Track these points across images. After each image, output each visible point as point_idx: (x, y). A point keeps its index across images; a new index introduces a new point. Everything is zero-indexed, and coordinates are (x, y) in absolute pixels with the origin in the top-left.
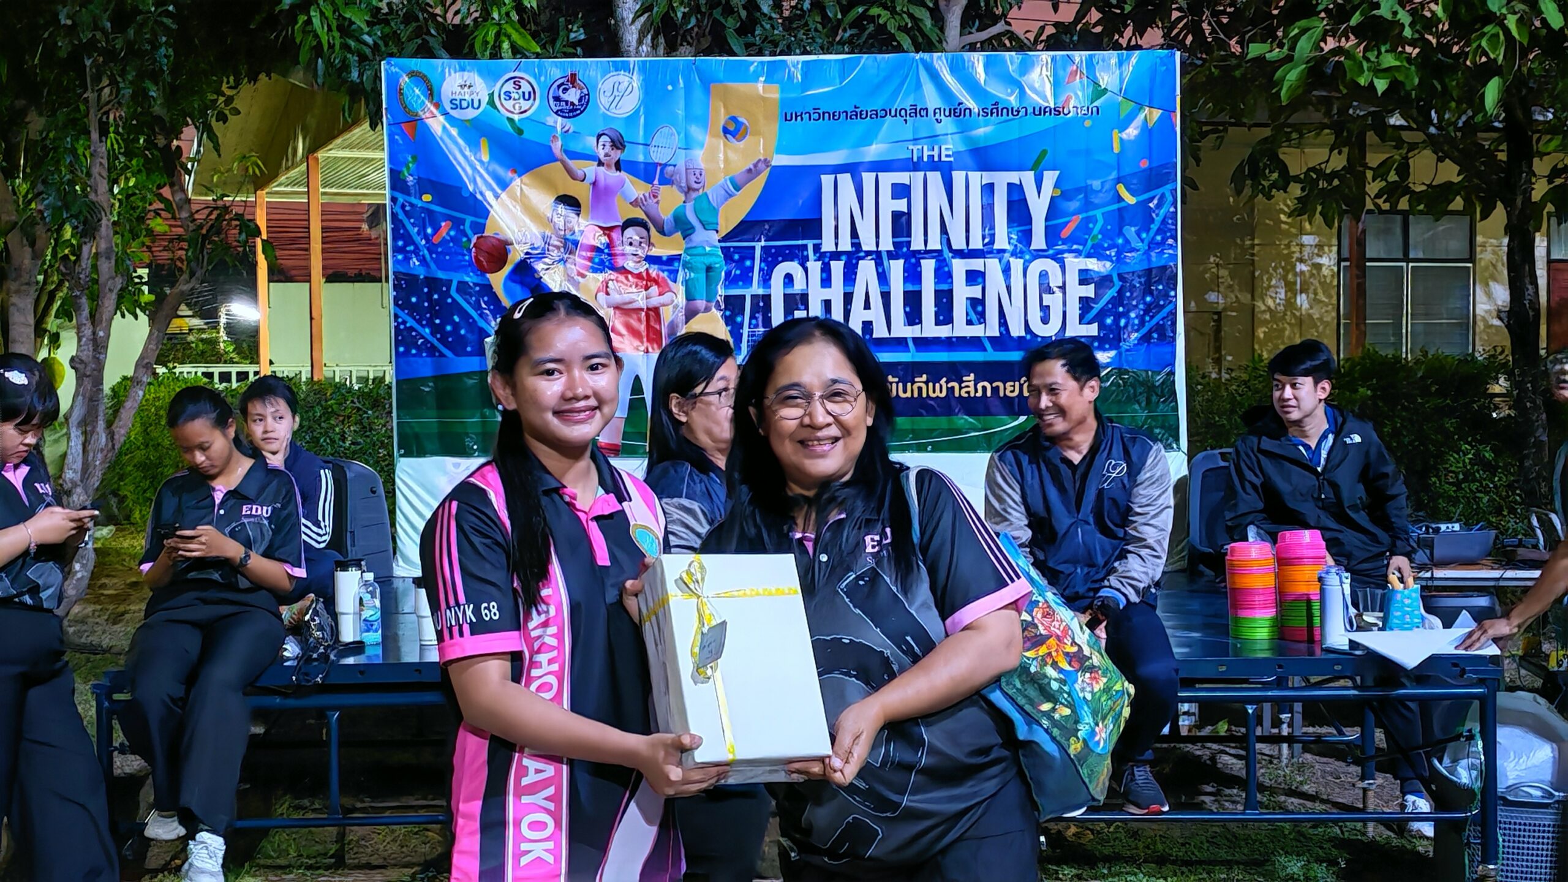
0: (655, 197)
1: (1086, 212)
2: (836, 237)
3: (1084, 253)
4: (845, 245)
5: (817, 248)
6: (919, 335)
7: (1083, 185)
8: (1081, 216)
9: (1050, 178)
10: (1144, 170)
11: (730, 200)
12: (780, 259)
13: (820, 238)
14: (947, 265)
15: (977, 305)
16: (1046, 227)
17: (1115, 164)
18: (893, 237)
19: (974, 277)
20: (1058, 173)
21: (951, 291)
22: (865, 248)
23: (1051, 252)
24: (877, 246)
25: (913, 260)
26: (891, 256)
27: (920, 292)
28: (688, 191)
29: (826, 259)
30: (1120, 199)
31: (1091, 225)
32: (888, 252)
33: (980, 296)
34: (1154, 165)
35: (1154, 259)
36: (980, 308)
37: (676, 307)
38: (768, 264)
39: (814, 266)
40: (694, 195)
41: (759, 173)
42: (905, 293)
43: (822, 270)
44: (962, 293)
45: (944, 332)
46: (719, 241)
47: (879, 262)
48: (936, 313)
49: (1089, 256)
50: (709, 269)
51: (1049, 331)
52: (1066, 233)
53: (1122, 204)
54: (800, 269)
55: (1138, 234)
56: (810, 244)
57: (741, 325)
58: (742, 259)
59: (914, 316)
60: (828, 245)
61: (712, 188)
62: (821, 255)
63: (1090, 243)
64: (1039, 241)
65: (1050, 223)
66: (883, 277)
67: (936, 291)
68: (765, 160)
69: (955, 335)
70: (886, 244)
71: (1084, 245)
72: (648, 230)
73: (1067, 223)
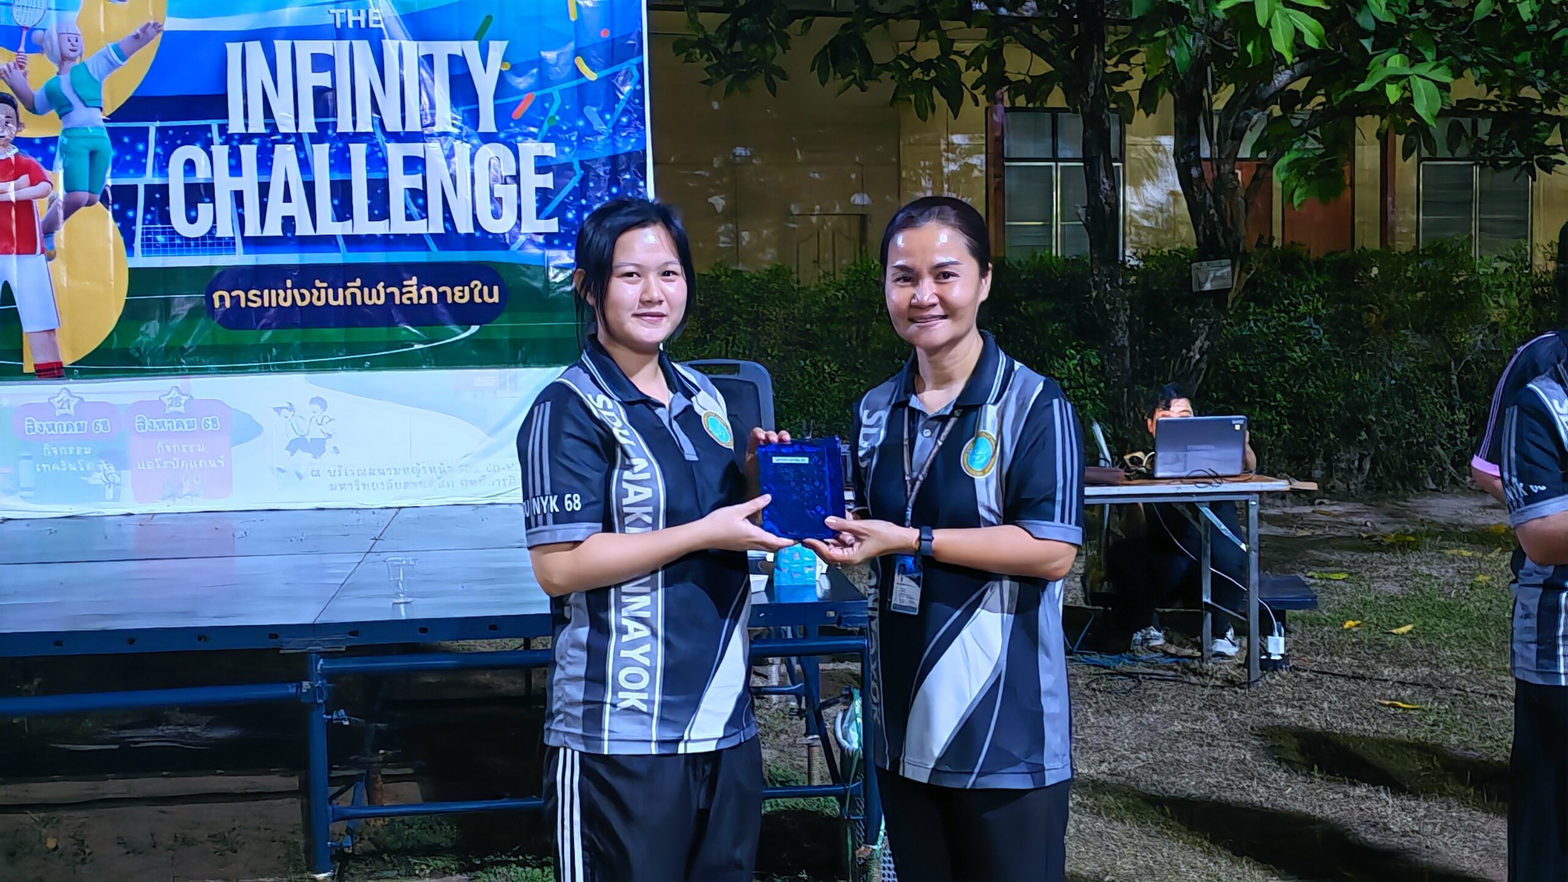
0: (21, 67)
1: (541, 88)
2: (246, 116)
3: (539, 138)
4: (258, 125)
5: (223, 129)
6: (350, 233)
7: (537, 57)
8: (535, 94)
9: (497, 49)
10: (606, 42)
11: (116, 71)
12: (179, 142)
13: (227, 117)
14: (380, 151)
15: (418, 197)
16: (496, 107)
17: (572, 34)
18: (316, 115)
19: (413, 164)
20: (505, 43)
21: (386, 182)
22: (282, 130)
23: (502, 135)
24: (297, 128)
25: (340, 145)
26: (316, 139)
27: (350, 181)
28: (63, 59)
29: (235, 143)
30: (579, 74)
31: (547, 105)
32: (309, 134)
33: (421, 188)
34: (616, 36)
35: (620, 145)
36: (421, 201)
37: (52, 201)
38: (164, 149)
39: (221, 152)
40: (68, 65)
41: (148, 41)
42: (332, 182)
43: (230, 156)
44: (400, 183)
45: (379, 228)
46: (105, 121)
47: (300, 147)
48: (370, 207)
49: (545, 140)
50: (93, 154)
51: (501, 226)
52: (518, 114)
53: (582, 81)
54: (204, 154)
55: (601, 115)
56: (214, 124)
57: (133, 221)
58: (134, 142)
59: (343, 211)
60: (236, 125)
61: (91, 57)
62: (228, 139)
63: (546, 127)
64: (487, 124)
65: (500, 101)
66: (305, 165)
67: (368, 180)
68: (155, 24)
69: (392, 232)
70: (308, 125)
71: (540, 127)
72: (15, 107)
73: (520, 101)
